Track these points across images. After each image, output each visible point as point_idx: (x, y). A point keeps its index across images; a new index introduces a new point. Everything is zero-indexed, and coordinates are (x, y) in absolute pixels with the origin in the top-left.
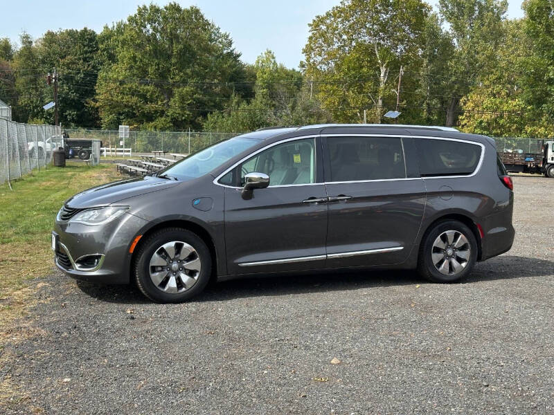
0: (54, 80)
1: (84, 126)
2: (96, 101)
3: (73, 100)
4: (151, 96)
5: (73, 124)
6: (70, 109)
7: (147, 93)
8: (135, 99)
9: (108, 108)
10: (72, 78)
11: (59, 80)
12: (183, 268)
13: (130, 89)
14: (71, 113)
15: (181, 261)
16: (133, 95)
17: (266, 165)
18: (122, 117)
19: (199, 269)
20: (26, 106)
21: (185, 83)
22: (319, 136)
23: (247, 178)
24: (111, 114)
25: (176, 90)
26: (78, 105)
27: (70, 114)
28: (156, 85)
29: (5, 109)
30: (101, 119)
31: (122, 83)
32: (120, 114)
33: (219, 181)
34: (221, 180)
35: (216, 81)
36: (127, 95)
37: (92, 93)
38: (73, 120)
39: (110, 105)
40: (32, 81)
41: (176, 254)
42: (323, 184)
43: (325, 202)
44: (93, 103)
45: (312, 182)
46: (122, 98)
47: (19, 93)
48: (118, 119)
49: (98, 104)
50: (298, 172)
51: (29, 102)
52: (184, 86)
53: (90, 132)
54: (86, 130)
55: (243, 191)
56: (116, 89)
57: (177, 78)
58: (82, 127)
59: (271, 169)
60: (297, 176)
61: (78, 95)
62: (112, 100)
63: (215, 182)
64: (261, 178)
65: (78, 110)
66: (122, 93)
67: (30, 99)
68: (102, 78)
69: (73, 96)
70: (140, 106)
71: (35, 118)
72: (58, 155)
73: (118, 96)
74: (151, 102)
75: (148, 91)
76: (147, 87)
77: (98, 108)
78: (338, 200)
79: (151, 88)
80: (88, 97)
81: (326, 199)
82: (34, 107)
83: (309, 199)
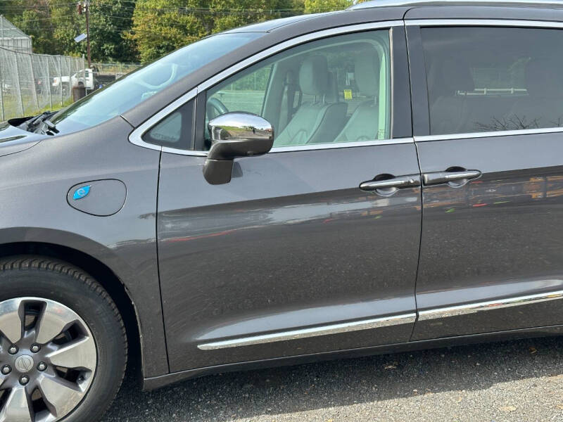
0: (85, 10)
1: (122, 61)
2: (133, 33)
3: (110, 33)
4: (191, 26)
5: (111, 59)
6: (108, 42)
7: (187, 23)
8: (174, 30)
9: (146, 41)
10: (109, 9)
11: (96, 11)
12: (48, 364)
13: (169, 20)
14: (109, 47)
15: (41, 346)
16: (172, 26)
17: (285, 97)
18: (161, 51)
19: (91, 365)
20: (62, 39)
21: (227, 12)
22: (400, 23)
23: (217, 128)
24: (150, 47)
25: (217, 21)
26: (115, 38)
27: (107, 48)
28: (197, 16)
29: (25, 40)
30: (140, 53)
31: (161, 13)
32: (160, 48)
33: (145, 137)
34: (152, 134)
35: (261, 10)
36: (166, 26)
37: (129, 24)
38: (111, 55)
39: (148, 38)
40: (68, 12)
41: (26, 328)
42: (410, 140)
43: (415, 185)
44: (130, 36)
45: (382, 135)
46: (161, 30)
47: (55, 26)
48: (158, 53)
49: (135, 37)
50: (349, 111)
51: (65, 35)
52: (226, 15)
53: (128, 68)
54: (123, 64)
55: (207, 162)
56: (154, 20)
57: (219, 7)
58: (119, 61)
59: (295, 105)
60: (347, 119)
61: (115, 27)
62: (150, 32)
63: (136, 138)
64: (254, 130)
65: (116, 43)
66: (161, 24)
67: (66, 32)
68: (140, 8)
69: (110, 28)
70: (180, 39)
71: (71, 52)
72: (77, 91)
73: (156, 28)
74: (191, 34)
75: (188, 22)
76: (186, 17)
77: (136, 40)
78: (446, 181)
79: (191, 18)
80: (126, 29)
81: (418, 178)
82: (70, 40)
83: (375, 180)
